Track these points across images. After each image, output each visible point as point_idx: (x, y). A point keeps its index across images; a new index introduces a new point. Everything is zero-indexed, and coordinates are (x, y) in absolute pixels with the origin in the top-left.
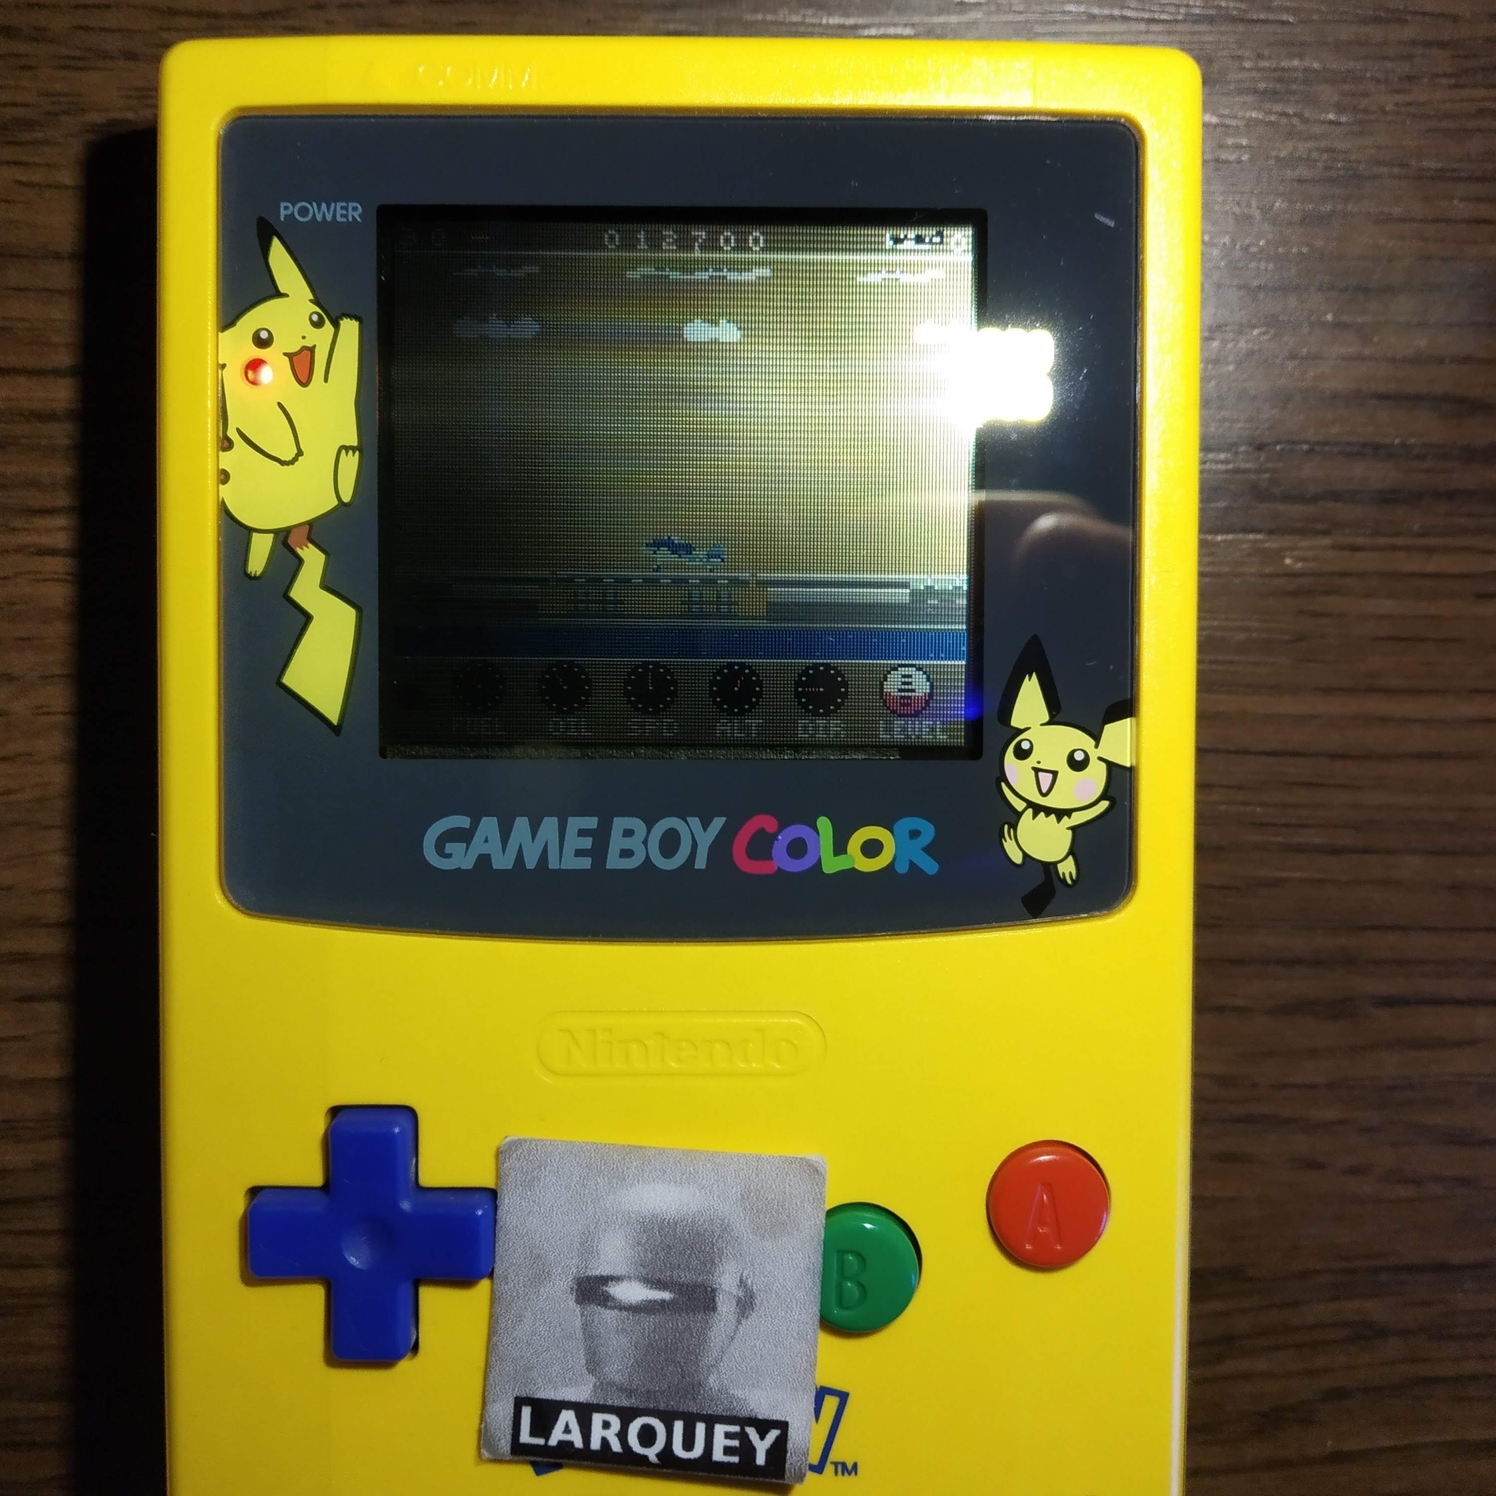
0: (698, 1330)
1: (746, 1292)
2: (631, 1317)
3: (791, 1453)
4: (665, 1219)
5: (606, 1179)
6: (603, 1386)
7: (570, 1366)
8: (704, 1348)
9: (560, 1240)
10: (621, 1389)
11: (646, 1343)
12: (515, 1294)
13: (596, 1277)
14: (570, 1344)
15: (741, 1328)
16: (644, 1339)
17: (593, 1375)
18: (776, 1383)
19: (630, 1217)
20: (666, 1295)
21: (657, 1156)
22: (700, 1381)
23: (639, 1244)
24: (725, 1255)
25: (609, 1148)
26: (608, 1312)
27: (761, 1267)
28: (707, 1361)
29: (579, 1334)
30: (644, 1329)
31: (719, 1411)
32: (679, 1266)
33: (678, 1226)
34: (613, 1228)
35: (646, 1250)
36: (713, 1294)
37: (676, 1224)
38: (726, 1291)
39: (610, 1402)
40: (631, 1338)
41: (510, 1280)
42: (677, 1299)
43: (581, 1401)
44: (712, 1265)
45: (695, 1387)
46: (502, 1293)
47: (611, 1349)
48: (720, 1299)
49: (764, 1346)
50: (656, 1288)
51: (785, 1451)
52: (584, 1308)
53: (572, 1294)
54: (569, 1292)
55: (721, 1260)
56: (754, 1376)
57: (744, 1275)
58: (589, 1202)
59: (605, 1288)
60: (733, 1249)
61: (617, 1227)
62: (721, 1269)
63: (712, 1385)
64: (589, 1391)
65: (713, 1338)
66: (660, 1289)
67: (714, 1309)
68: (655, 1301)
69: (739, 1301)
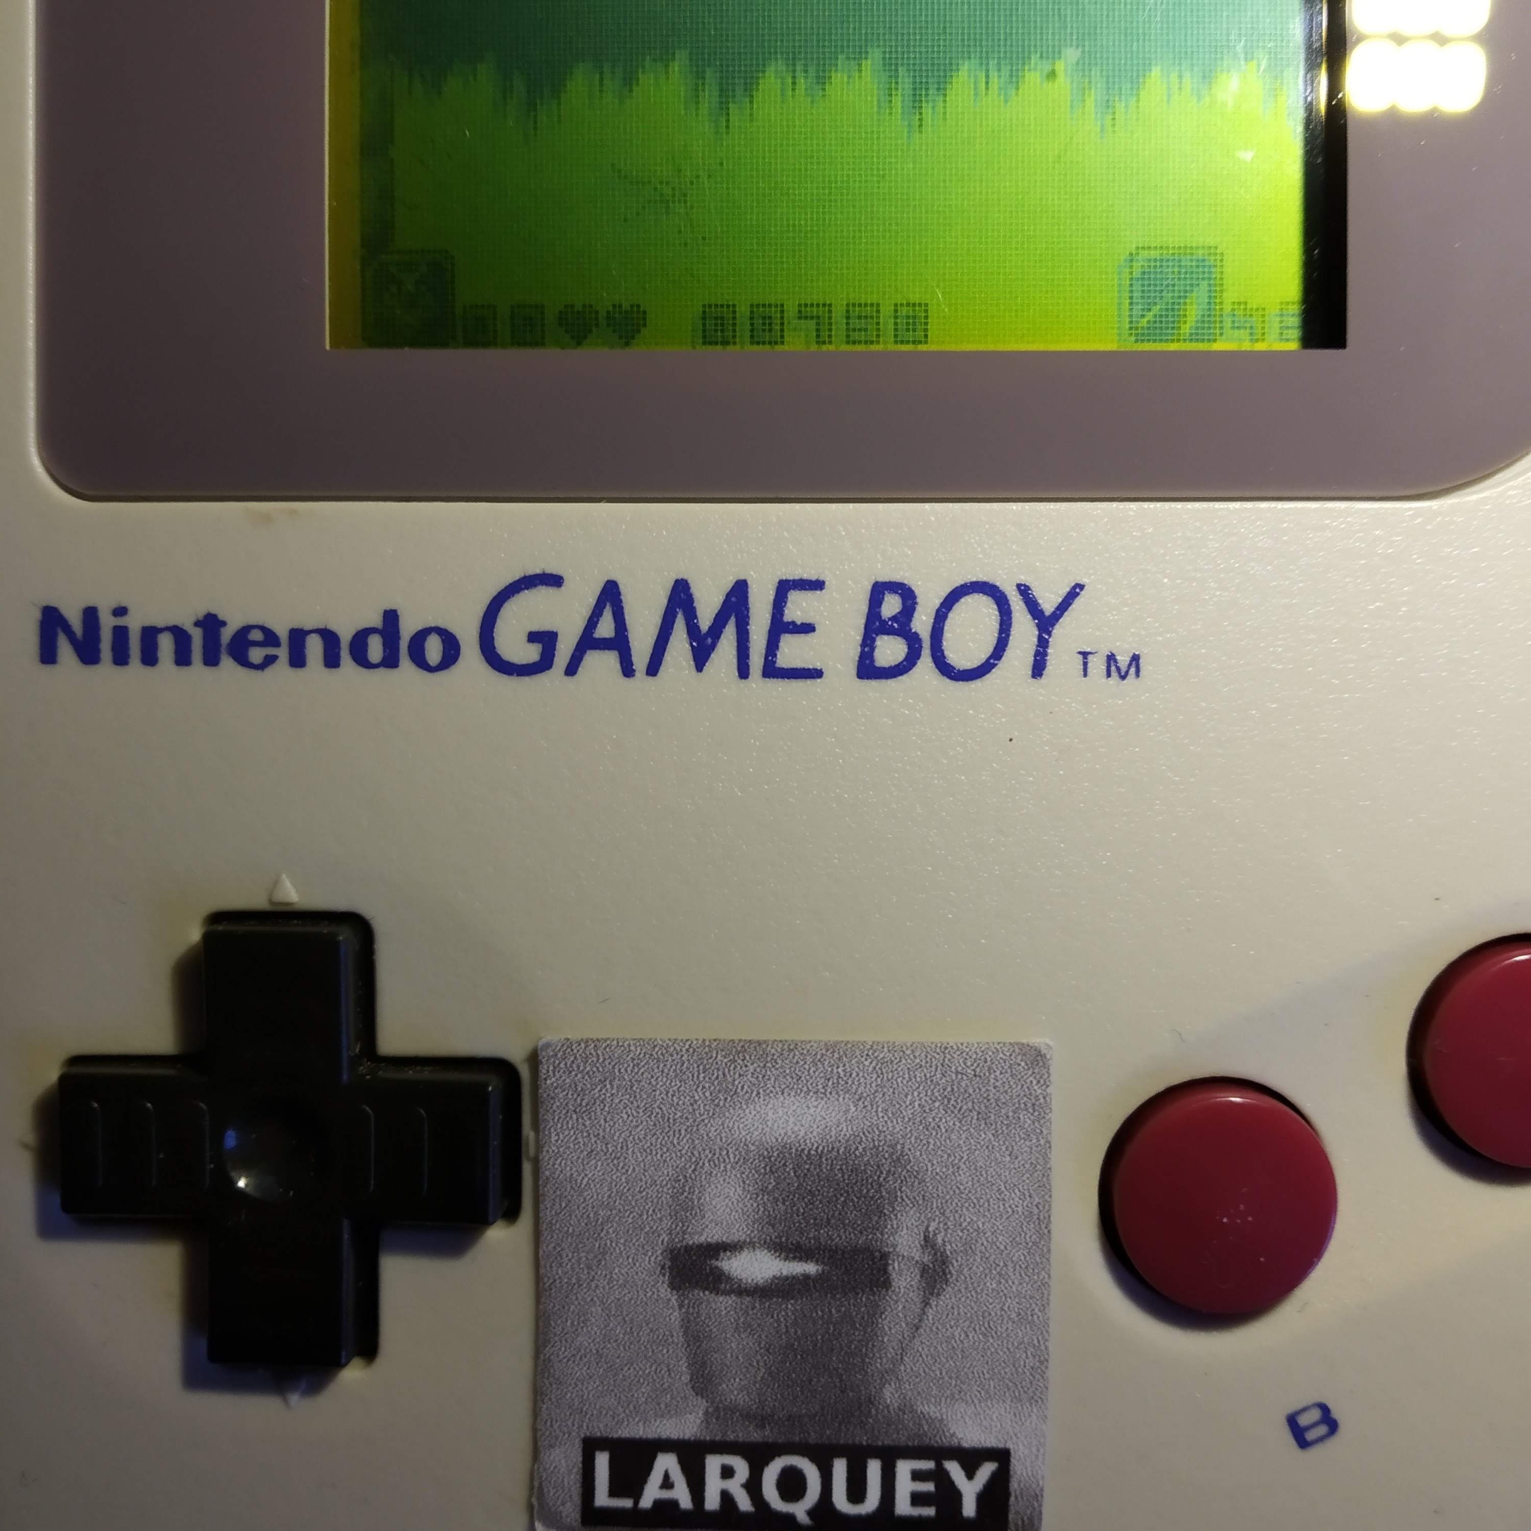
0: (863, 1318)
1: (935, 1254)
2: (757, 1305)
3: (1016, 1497)
4: (803, 1150)
5: (708, 1094)
7: (666, 1385)
8: (873, 1346)
9: (640, 1192)
10: (747, 1416)
12: (574, 1281)
13: (699, 1246)
14: (665, 1351)
15: (930, 1312)
16: (780, 1337)
17: (702, 1397)
18: (987, 1392)
19: (748, 1152)
20: (811, 1268)
21: (786, 1053)
22: (870, 1395)
23: (764, 1190)
24: (899, 1200)
25: (710, 1046)
26: (721, 1299)
27: (957, 1216)
29: (679, 1337)
30: (778, 1321)
31: (902, 1439)
32: (828, 1220)
33: (823, 1160)
34: (722, 1168)
35: (776, 1200)
36: (883, 1262)
37: (821, 1157)
38: (903, 1256)
39: (731, 1437)
40: (760, 1336)
41: (566, 1260)
42: (828, 1272)
43: (687, 1437)
44: (880, 1217)
46: (555, 1281)
47: (729, 1355)
48: (895, 1267)
49: (967, 1336)
50: (794, 1258)
51: (1007, 1495)
52: (683, 1294)
53: (664, 1275)
54: (658, 1272)
55: (894, 1209)
56: (954, 1382)
57: (931, 1229)
58: (683, 1132)
59: (715, 1263)
60: (911, 1190)
61: (729, 1167)
62: (895, 1222)
63: (888, 1401)
64: (698, 1421)
65: (887, 1329)
66: (801, 1259)
67: (886, 1284)
68: (793, 1277)
69: (924, 1270)
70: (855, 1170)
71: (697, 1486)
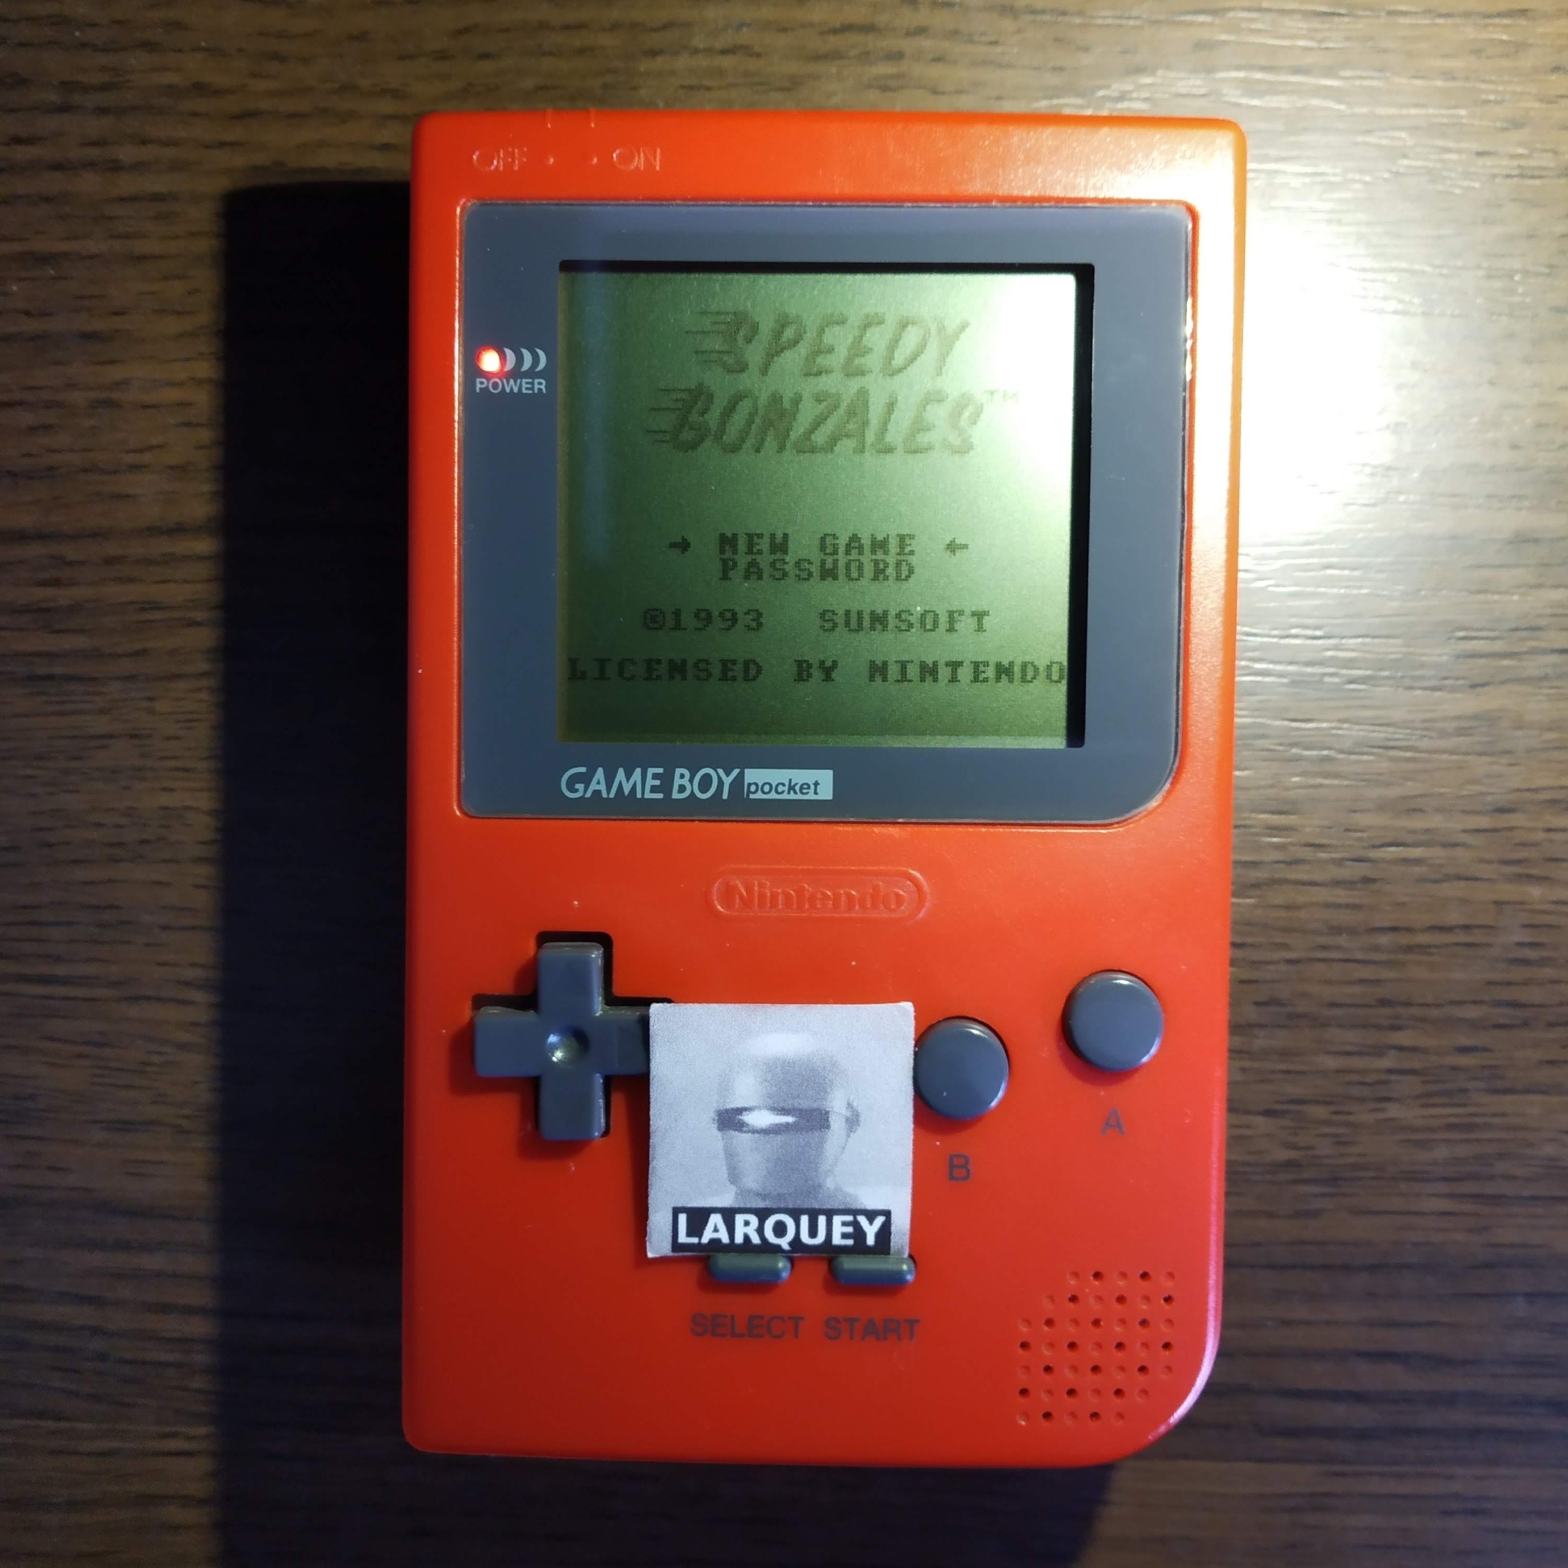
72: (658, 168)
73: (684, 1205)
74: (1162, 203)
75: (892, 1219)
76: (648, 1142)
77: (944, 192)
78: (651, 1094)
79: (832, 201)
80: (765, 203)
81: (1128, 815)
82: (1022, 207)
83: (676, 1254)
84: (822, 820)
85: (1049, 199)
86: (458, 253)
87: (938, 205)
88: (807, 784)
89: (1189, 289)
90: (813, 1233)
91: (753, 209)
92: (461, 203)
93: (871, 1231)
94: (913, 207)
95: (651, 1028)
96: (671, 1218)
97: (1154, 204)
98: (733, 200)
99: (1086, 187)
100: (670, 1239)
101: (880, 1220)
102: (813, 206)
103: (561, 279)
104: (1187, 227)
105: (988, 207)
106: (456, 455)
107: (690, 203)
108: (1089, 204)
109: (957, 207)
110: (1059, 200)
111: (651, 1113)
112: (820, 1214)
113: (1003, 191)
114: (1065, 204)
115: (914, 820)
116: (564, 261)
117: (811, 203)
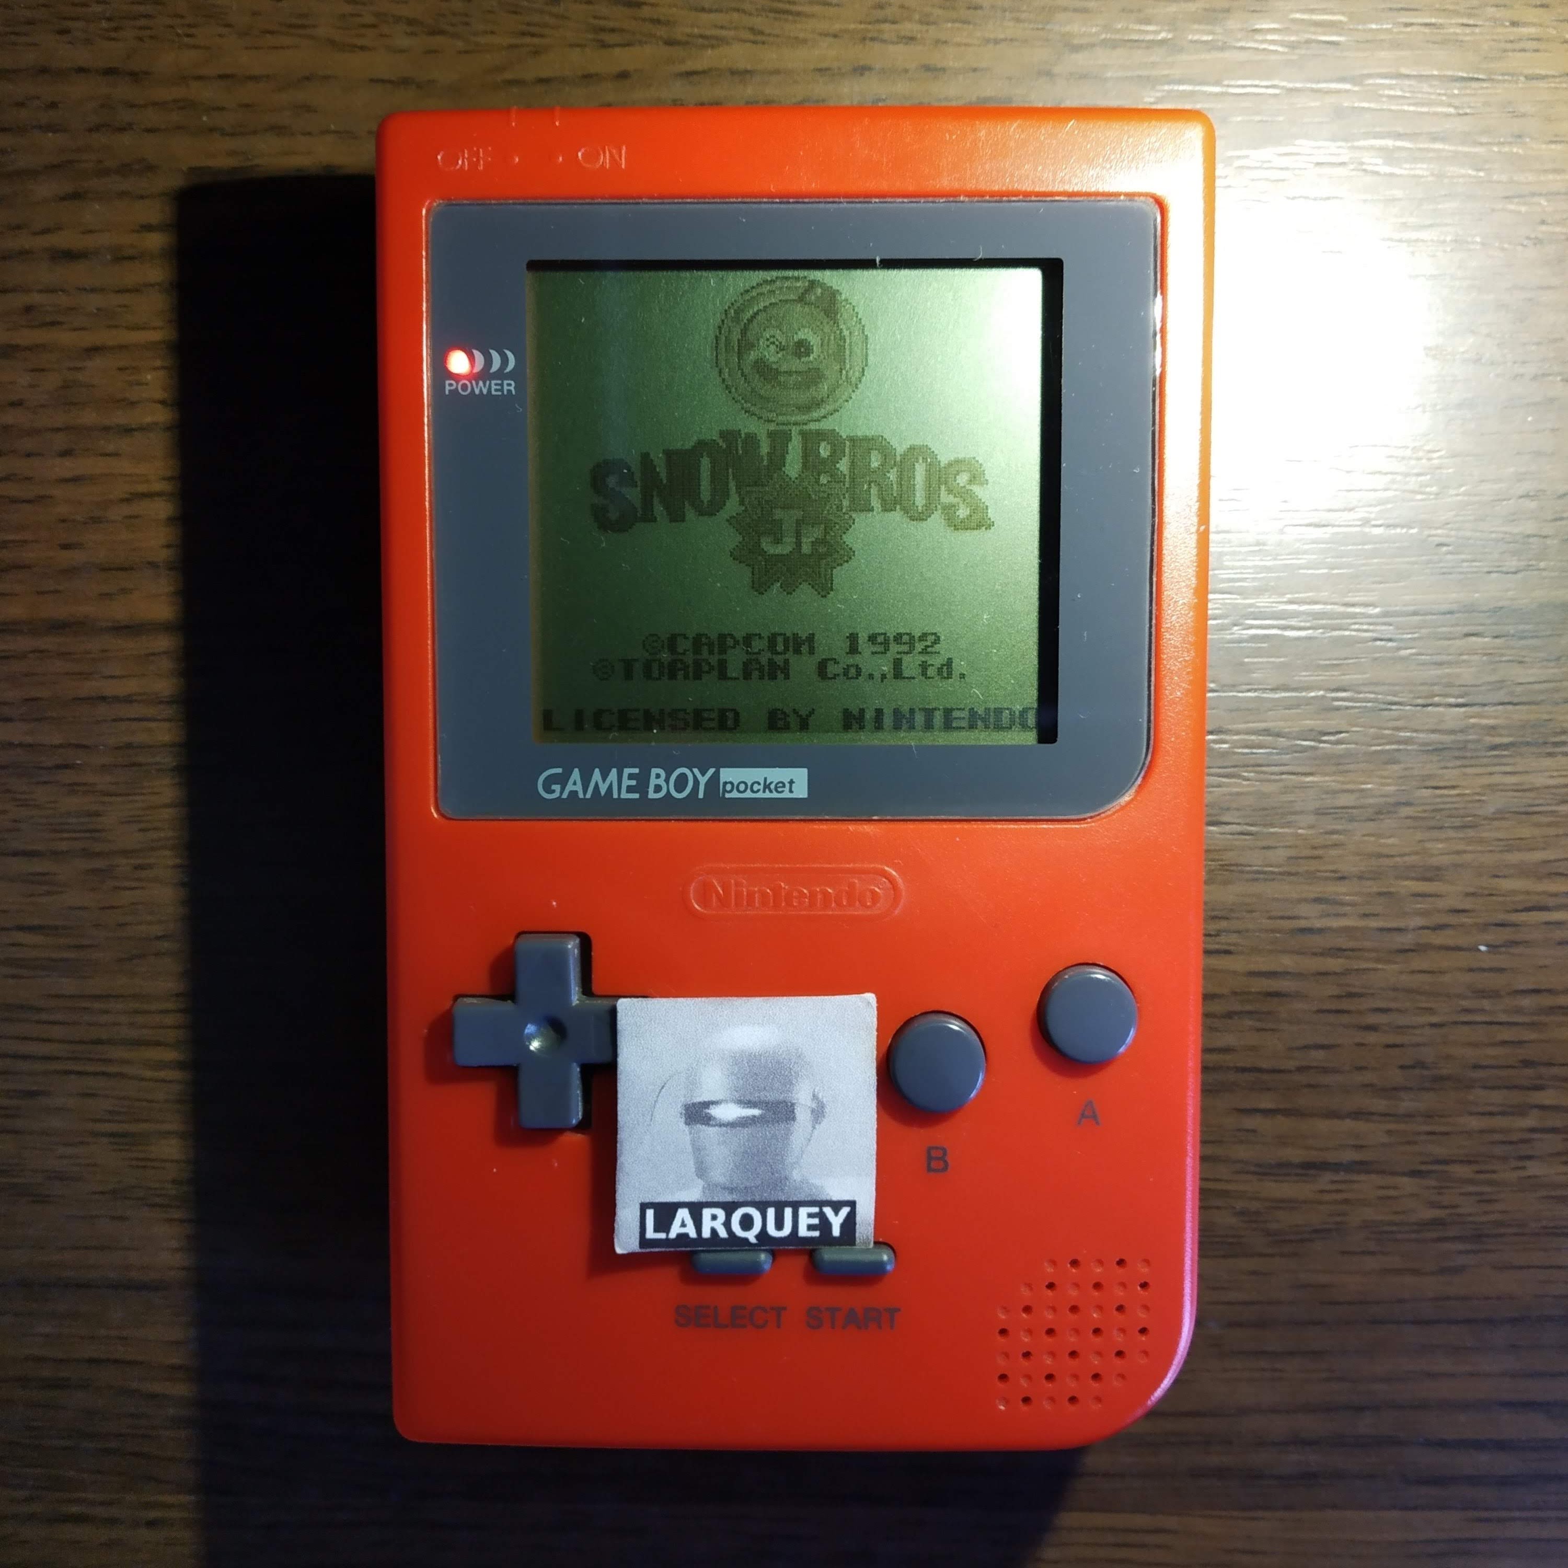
6: (710, 1187)
7: (683, 1174)
10: (725, 1188)
11: (742, 1150)
14: (682, 1157)
18: (845, 1171)
20: (756, 1112)
21: (743, 1005)
27: (829, 1083)
28: (790, 1160)
29: (689, 1148)
39: (716, 1200)
45: (781, 1181)
49: (835, 1144)
51: (855, 1223)
56: (828, 1167)
58: (691, 1045)
66: (751, 1107)
67: (794, 1119)
68: (747, 1117)
69: (813, 1111)
70: (778, 1062)
71: (698, 1224)
72: (623, 166)
73: (651, 1201)
74: (1131, 196)
75: (857, 1210)
76: (616, 1138)
77: (911, 187)
78: (619, 1089)
79: (799, 197)
80: (732, 200)
81: (1102, 811)
82: (989, 202)
83: (643, 1250)
84: (797, 818)
85: (1016, 194)
86: (424, 253)
87: (905, 200)
88: (782, 782)
89: (1159, 283)
90: (779, 1225)
91: (720, 206)
92: (427, 204)
93: (836, 1221)
94: (880, 202)
95: (619, 1023)
96: (638, 1214)
97: (1122, 197)
98: (701, 197)
99: (1054, 181)
100: (637, 1235)
101: (845, 1211)
102: (780, 203)
103: (528, 278)
104: (1155, 220)
105: (956, 202)
106: (426, 458)
107: (656, 201)
108: (1057, 198)
109: (924, 202)
110: (1027, 194)
111: (619, 1109)
112: (786, 1206)
113: (971, 186)
114: (1033, 198)
115: (888, 818)
116: (532, 261)
117: (778, 200)
